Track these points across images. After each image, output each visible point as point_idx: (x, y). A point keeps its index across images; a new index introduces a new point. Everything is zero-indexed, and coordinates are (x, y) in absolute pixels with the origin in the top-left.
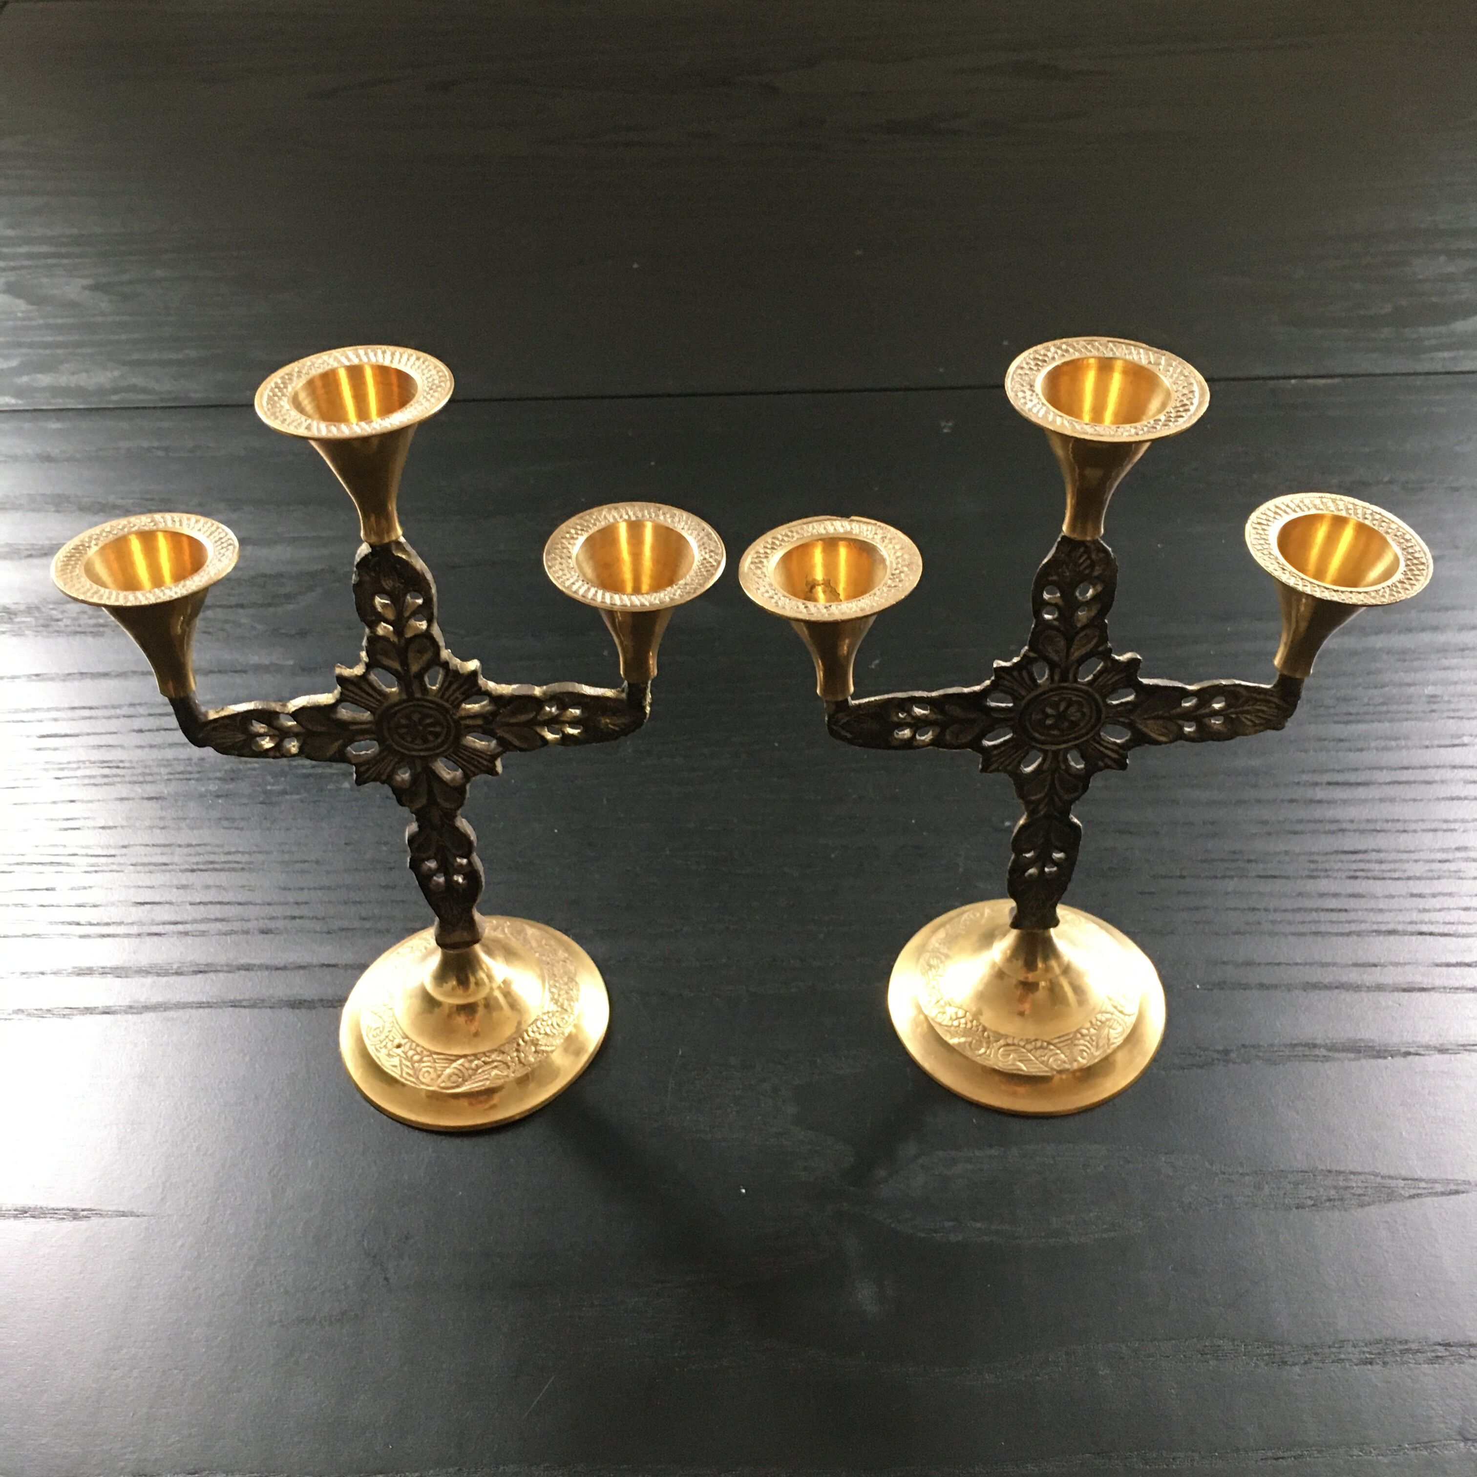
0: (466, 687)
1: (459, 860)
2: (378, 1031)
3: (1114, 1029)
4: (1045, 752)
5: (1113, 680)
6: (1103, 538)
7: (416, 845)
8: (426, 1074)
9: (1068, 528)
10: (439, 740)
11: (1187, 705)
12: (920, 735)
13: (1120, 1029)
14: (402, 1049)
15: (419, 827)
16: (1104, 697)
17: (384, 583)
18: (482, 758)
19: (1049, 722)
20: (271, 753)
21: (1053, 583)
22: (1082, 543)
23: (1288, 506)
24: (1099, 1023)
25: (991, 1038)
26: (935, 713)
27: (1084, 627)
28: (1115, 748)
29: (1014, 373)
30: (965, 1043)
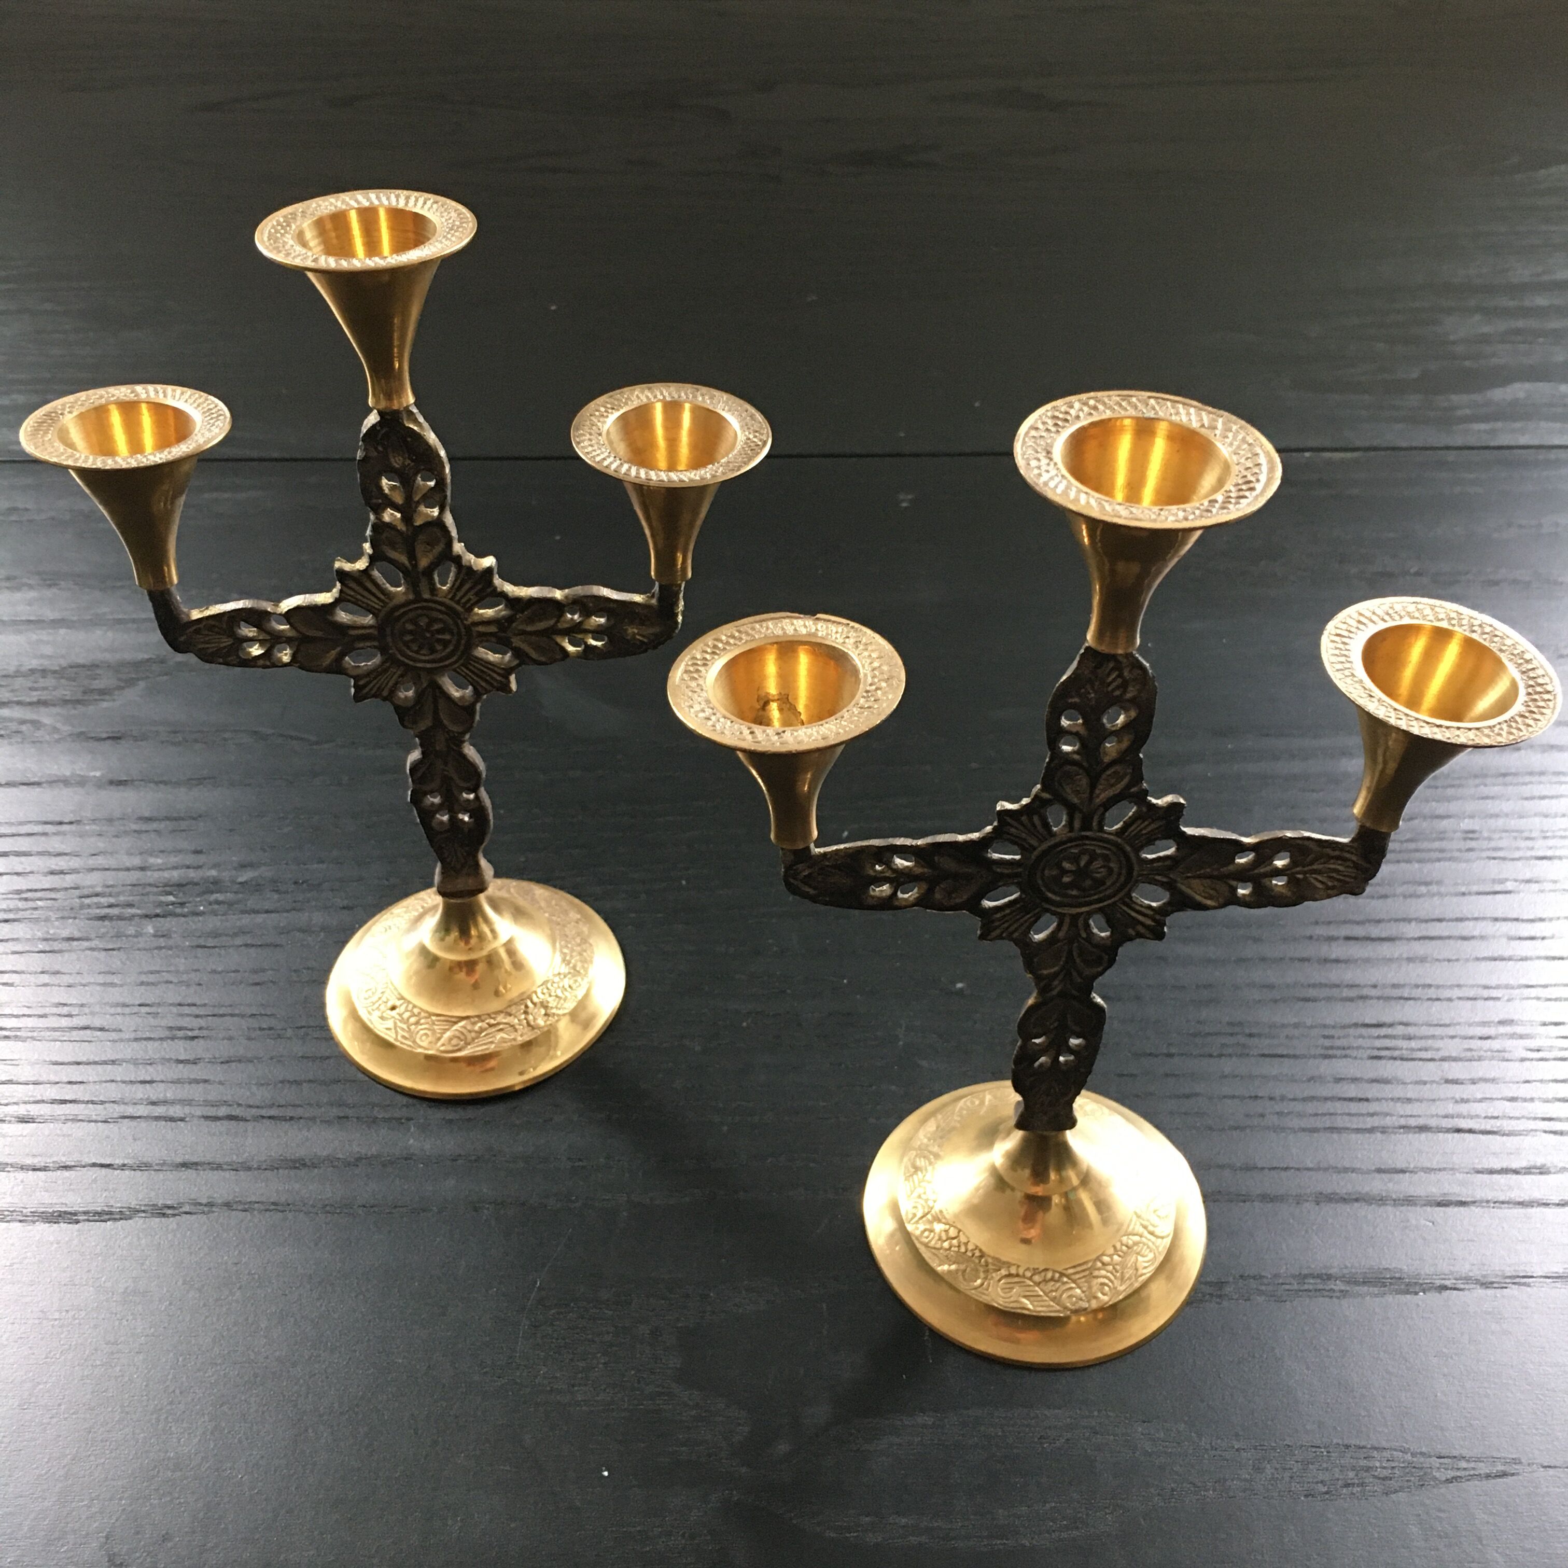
0: (480, 587)
1: (465, 795)
2: (370, 993)
3: (1143, 1256)
4: (1061, 917)
5: (1149, 829)
6: (1139, 650)
7: (419, 774)
8: (424, 1038)
9: (1093, 636)
10: (448, 650)
11: (1242, 861)
12: (903, 893)
13: (1151, 1256)
14: (397, 1010)
15: (423, 753)
16: (1138, 850)
17: (392, 460)
18: (495, 672)
19: (1066, 879)
20: (261, 662)
21: (1074, 706)
22: (1114, 657)
23: (1374, 613)
24: (1124, 1248)
25: (991, 1267)
26: (923, 867)
27: (1113, 763)
28: (1150, 912)
29: (1027, 434)
30: (957, 1271)
